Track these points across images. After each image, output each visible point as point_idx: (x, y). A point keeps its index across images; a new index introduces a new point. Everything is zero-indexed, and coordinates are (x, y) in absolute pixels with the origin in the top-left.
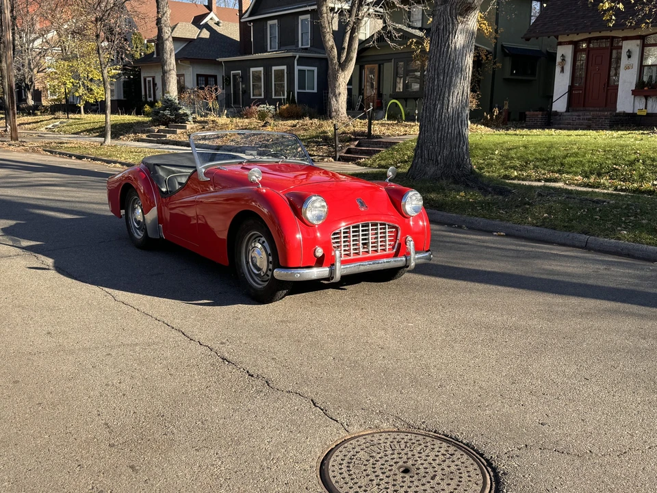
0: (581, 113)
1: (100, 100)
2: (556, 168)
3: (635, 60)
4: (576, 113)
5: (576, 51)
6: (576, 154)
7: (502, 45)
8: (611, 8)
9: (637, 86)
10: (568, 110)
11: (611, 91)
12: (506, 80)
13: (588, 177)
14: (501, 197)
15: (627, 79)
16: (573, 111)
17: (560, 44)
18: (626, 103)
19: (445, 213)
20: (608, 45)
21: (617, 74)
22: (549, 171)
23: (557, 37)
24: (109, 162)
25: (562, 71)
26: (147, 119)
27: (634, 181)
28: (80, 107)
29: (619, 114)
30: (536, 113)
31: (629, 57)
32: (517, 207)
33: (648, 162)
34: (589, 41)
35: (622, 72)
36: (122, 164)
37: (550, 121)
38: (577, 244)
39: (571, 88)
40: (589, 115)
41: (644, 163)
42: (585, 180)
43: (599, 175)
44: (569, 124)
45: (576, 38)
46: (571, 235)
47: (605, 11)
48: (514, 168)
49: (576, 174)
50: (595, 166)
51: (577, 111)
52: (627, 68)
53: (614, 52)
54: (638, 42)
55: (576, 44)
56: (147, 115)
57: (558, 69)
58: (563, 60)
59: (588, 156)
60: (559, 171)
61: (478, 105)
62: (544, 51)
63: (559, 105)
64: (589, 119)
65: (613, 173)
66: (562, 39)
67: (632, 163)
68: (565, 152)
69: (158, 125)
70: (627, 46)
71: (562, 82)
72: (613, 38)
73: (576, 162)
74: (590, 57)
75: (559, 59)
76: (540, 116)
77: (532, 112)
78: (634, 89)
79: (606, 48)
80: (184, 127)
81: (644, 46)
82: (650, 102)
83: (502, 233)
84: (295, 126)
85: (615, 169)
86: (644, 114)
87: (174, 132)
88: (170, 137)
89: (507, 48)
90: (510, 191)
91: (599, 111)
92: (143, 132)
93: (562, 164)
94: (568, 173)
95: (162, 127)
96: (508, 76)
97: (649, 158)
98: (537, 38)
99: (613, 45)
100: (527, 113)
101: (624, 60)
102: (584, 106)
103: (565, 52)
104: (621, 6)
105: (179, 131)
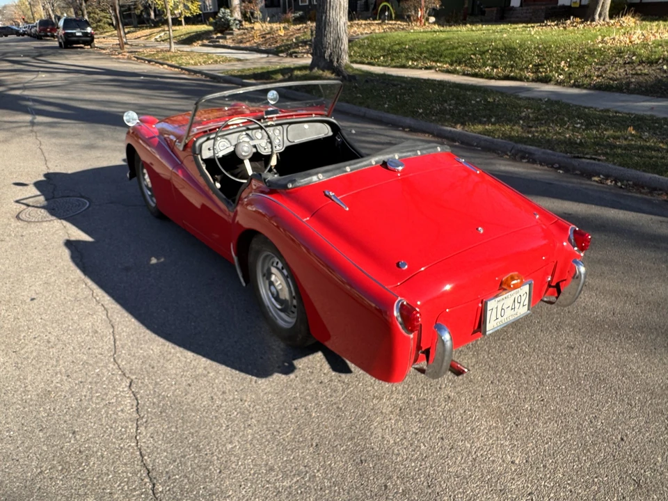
0: (529, 8)
1: (195, 14)
2: (436, 59)
4: (526, 8)
6: (453, 48)
10: (521, 5)
16: (525, 5)
24: (162, 64)
26: (211, 28)
28: (181, 21)
29: (560, 7)
30: (493, 9)
33: (494, 52)
36: (169, 65)
37: (504, 14)
49: (446, 63)
50: (460, 56)
51: (527, 5)
56: (211, 24)
64: (532, 13)
69: (216, 34)
77: (490, 9)
80: (232, 34)
84: (299, 29)
86: (578, 6)
87: (225, 38)
88: (222, 42)
92: (207, 39)
95: (219, 35)
105: (228, 37)
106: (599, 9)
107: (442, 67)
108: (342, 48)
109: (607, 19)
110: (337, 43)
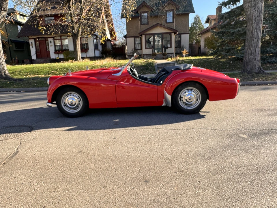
0: (41, 59)
2: (36, 74)
3: (53, 44)
4: (39, 60)
5: (35, 41)
6: (41, 70)
7: (10, 39)
8: (42, 29)
9: (55, 51)
10: (37, 59)
11: (48, 53)
12: (14, 50)
13: (46, 75)
14: (21, 82)
15: (52, 49)
16: (38, 59)
17: (30, 39)
18: (53, 56)
19: (4, 89)
20: (44, 39)
21: (49, 48)
22: (35, 75)
23: (28, 37)
25: (32, 47)
27: (58, 75)
29: (52, 59)
30: (27, 60)
31: (51, 43)
32: (27, 83)
33: (61, 69)
34: (38, 38)
35: (50, 47)
37: (32, 62)
38: (45, 90)
39: (36, 52)
40: (43, 60)
41: (60, 70)
42: (45, 76)
43: (49, 74)
44: (38, 63)
45: (35, 37)
46: (43, 88)
47: (41, 29)
48: (24, 75)
49: (42, 75)
50: (47, 72)
51: (39, 59)
52: (51, 46)
53: (47, 41)
54: (52, 39)
55: (35, 39)
57: (31, 47)
58: (32, 44)
59: (45, 69)
60: (37, 75)
61: (7, 58)
62: (25, 41)
63: (34, 57)
64: (44, 61)
65: (52, 73)
66: (30, 37)
67: (56, 70)
68: (38, 69)
70: (50, 40)
71: (33, 51)
72: (45, 37)
73: (41, 71)
74: (40, 43)
75: (30, 44)
76: (29, 61)
77: (26, 60)
78: (54, 52)
79: (44, 40)
81: (54, 40)
82: (59, 55)
83: (24, 91)
85: (52, 72)
86: (58, 58)
89: (12, 40)
90: (24, 80)
91: (46, 58)
93: (38, 73)
94: (40, 75)
96: (15, 49)
97: (60, 68)
98: (22, 37)
99: (46, 39)
100: (24, 60)
101: (50, 44)
102: (41, 57)
103: (32, 41)
104: (45, 28)
106: (78, 57)
107: (41, 76)
108: (5, 69)
109: (82, 60)
110: (2, 67)
